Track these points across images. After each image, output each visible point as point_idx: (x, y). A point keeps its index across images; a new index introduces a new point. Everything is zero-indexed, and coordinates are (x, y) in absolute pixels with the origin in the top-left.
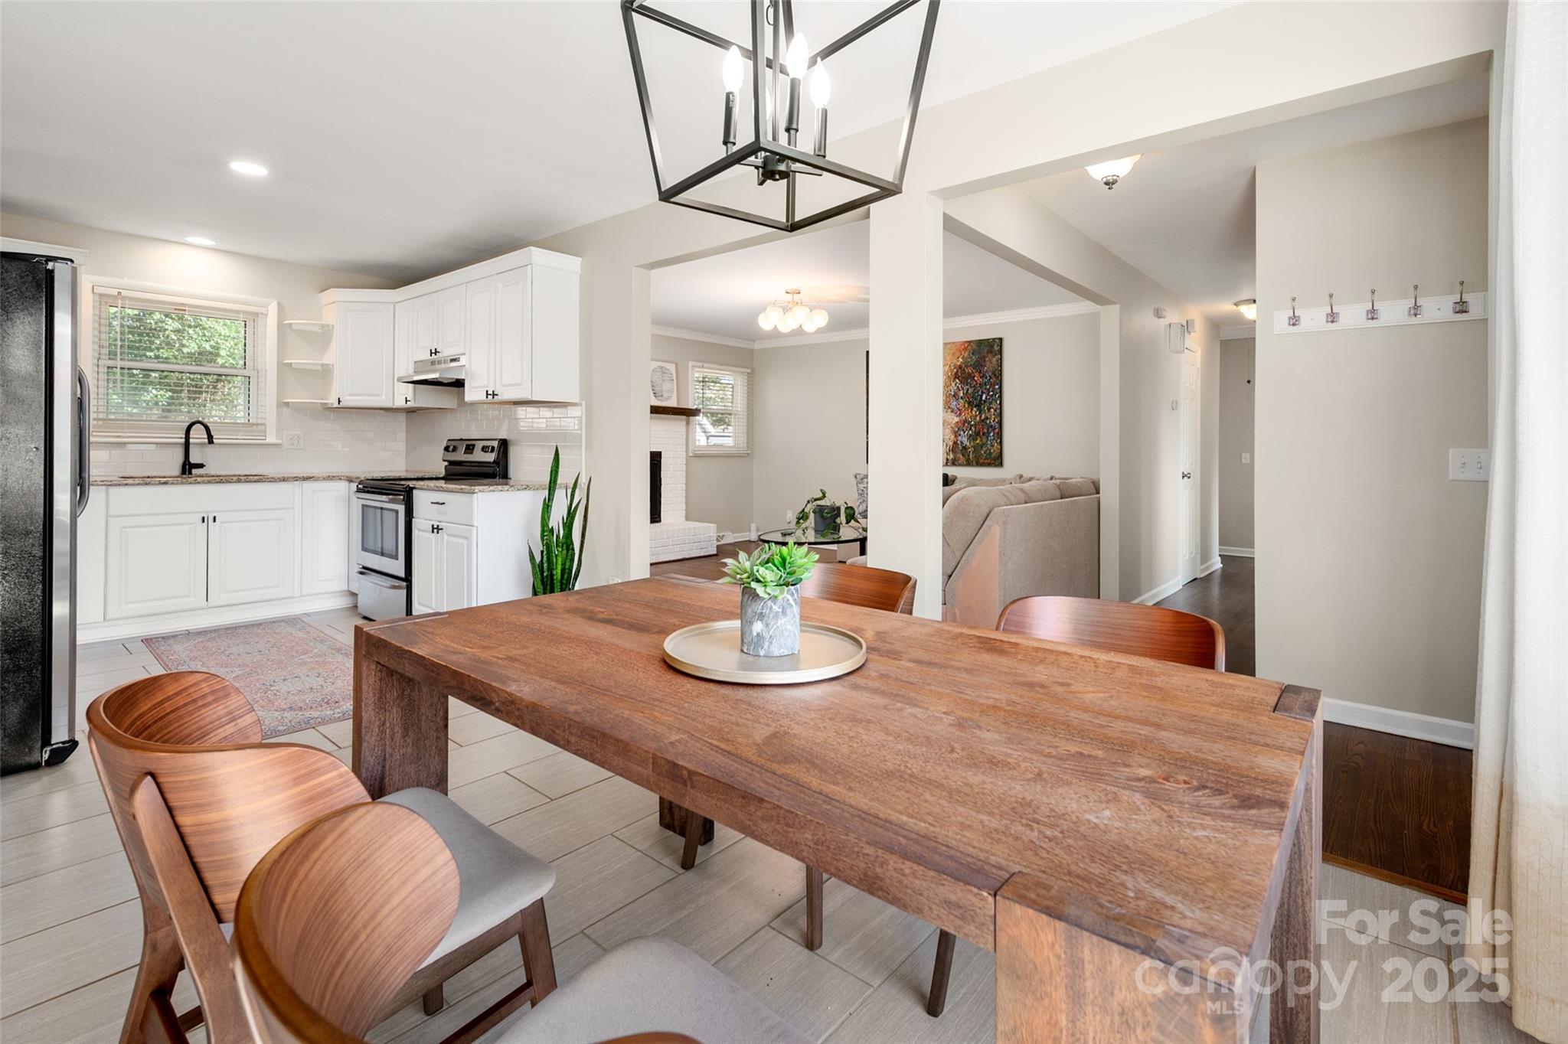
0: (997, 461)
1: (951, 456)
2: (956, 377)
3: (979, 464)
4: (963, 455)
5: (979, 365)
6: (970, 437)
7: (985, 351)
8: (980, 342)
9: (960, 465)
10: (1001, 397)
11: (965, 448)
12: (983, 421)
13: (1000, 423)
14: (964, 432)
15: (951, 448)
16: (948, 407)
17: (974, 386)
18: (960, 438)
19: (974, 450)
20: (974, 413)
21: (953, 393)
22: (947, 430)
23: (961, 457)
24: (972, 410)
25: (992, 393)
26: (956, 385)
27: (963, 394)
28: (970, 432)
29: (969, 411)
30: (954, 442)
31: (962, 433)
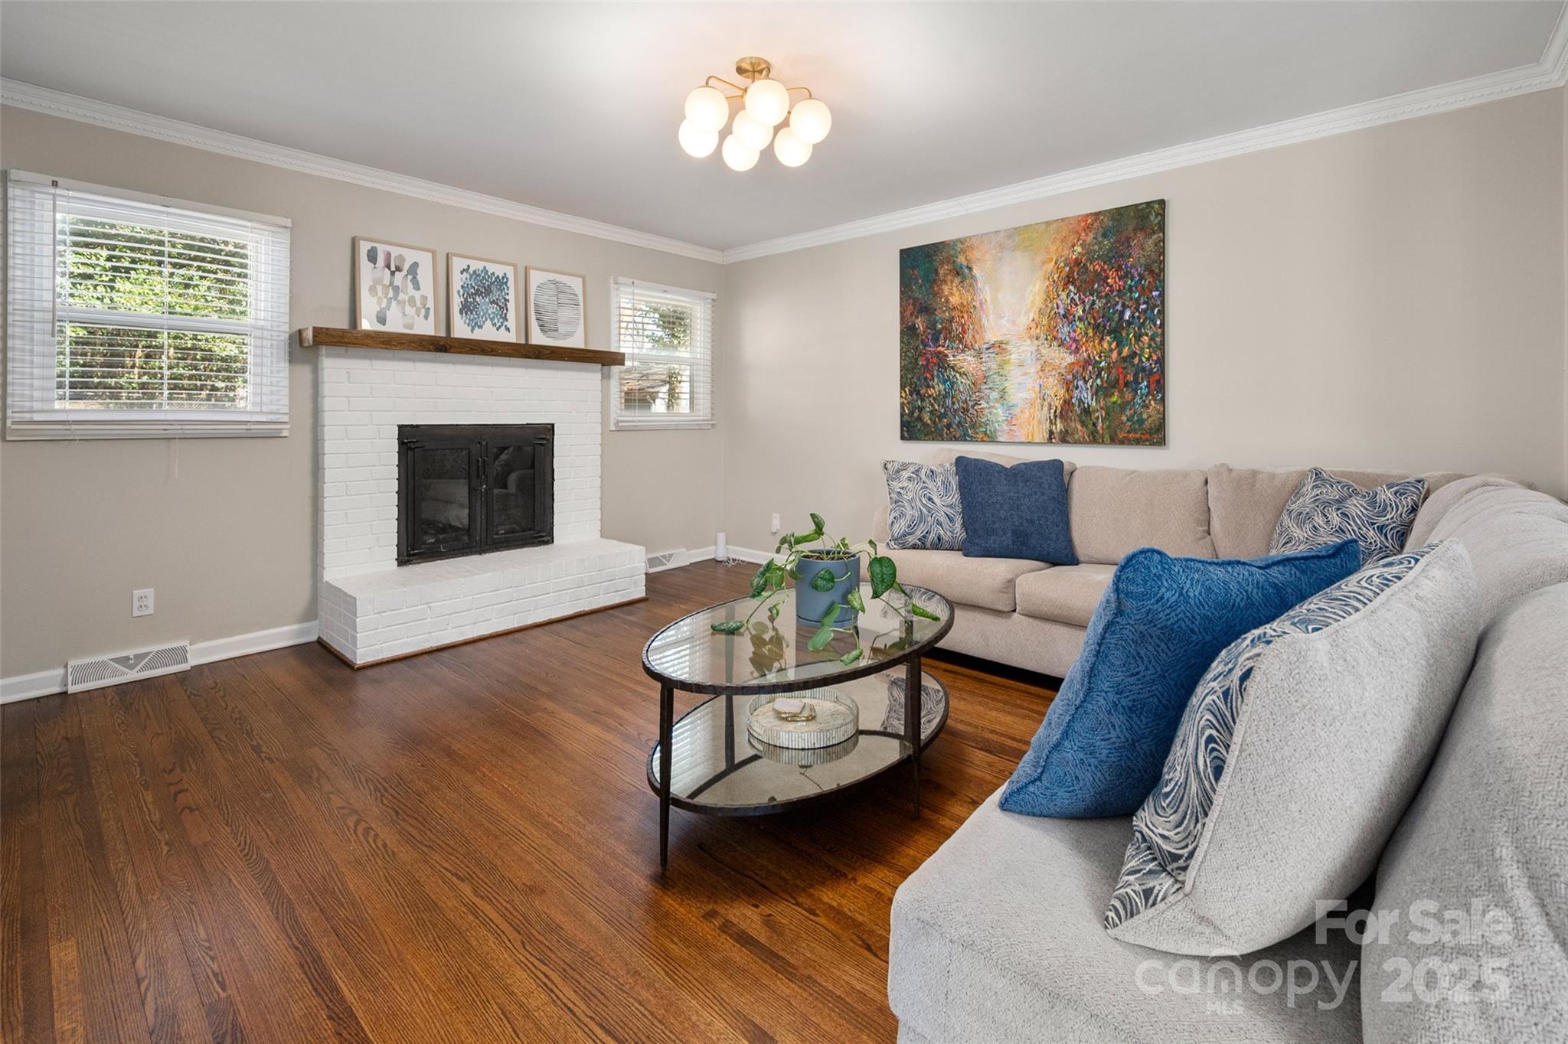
0: (1155, 435)
1: (1059, 426)
2: (1069, 280)
3: (1115, 440)
4: (1083, 424)
5: (1116, 257)
6: (1097, 392)
7: (1131, 228)
8: (1119, 214)
9: (1077, 442)
10: (1162, 312)
11: (1087, 411)
12: (1124, 359)
13: (1161, 362)
14: (1086, 382)
15: (1058, 411)
16: (1053, 338)
17: (1107, 294)
18: (1076, 393)
19: (1107, 414)
20: (1105, 345)
21: (1062, 312)
22: (1051, 380)
23: (1079, 427)
24: (1102, 340)
25: (1144, 306)
26: (1068, 295)
27: (1084, 311)
28: (1099, 381)
29: (1097, 341)
30: (1065, 401)
31: (1081, 383)
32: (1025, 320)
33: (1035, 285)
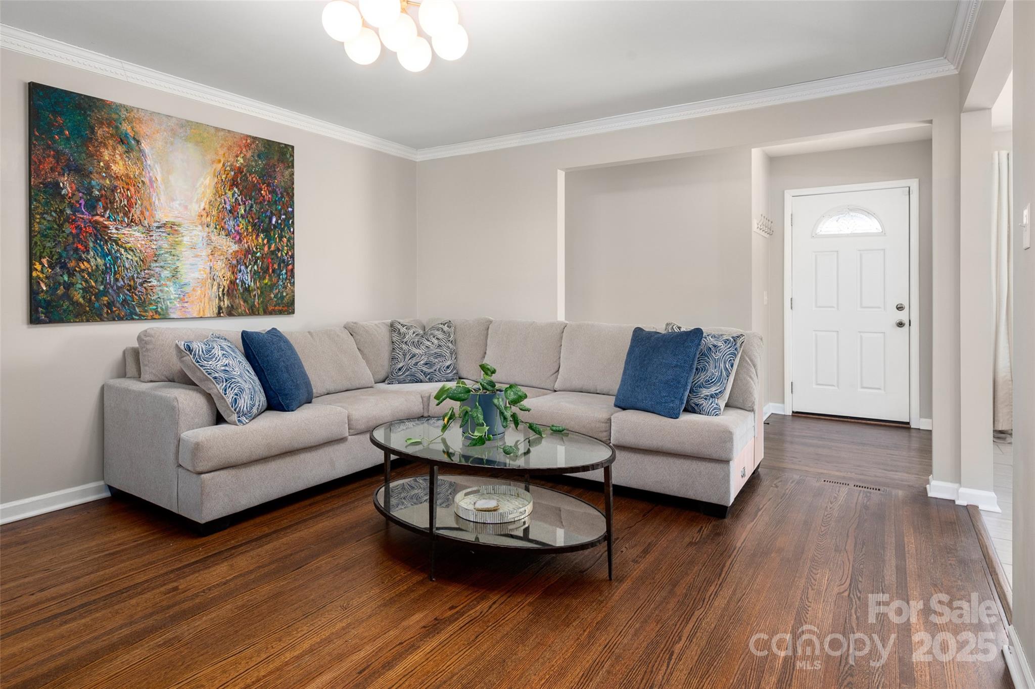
1: (227, 302)
2: (234, 183)
3: (265, 312)
4: (245, 301)
5: (267, 175)
6: (253, 275)
8: (269, 144)
9: (240, 315)
11: (247, 290)
12: (273, 253)
13: (292, 257)
14: (247, 267)
15: (226, 290)
16: (221, 228)
17: (261, 202)
18: (239, 276)
19: (261, 292)
20: (260, 240)
21: (229, 208)
22: (220, 263)
23: (242, 303)
24: (258, 236)
25: (283, 217)
26: (233, 195)
27: (245, 211)
28: (256, 267)
29: (254, 236)
30: (231, 282)
31: (243, 268)
32: (197, 207)
33: (205, 179)
